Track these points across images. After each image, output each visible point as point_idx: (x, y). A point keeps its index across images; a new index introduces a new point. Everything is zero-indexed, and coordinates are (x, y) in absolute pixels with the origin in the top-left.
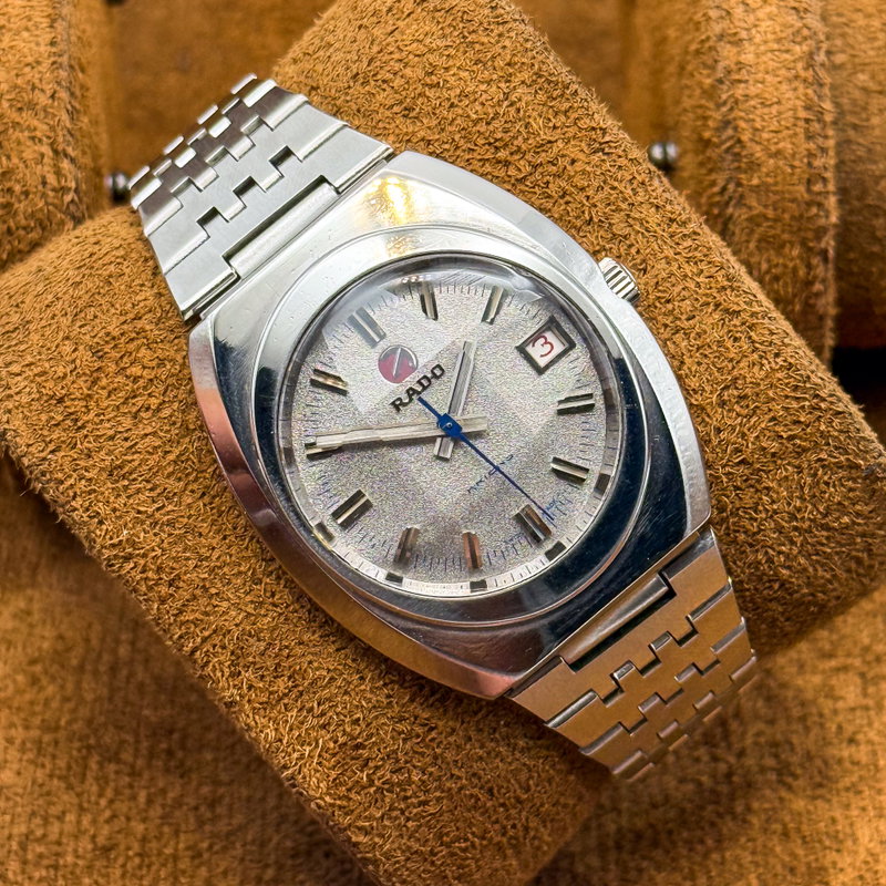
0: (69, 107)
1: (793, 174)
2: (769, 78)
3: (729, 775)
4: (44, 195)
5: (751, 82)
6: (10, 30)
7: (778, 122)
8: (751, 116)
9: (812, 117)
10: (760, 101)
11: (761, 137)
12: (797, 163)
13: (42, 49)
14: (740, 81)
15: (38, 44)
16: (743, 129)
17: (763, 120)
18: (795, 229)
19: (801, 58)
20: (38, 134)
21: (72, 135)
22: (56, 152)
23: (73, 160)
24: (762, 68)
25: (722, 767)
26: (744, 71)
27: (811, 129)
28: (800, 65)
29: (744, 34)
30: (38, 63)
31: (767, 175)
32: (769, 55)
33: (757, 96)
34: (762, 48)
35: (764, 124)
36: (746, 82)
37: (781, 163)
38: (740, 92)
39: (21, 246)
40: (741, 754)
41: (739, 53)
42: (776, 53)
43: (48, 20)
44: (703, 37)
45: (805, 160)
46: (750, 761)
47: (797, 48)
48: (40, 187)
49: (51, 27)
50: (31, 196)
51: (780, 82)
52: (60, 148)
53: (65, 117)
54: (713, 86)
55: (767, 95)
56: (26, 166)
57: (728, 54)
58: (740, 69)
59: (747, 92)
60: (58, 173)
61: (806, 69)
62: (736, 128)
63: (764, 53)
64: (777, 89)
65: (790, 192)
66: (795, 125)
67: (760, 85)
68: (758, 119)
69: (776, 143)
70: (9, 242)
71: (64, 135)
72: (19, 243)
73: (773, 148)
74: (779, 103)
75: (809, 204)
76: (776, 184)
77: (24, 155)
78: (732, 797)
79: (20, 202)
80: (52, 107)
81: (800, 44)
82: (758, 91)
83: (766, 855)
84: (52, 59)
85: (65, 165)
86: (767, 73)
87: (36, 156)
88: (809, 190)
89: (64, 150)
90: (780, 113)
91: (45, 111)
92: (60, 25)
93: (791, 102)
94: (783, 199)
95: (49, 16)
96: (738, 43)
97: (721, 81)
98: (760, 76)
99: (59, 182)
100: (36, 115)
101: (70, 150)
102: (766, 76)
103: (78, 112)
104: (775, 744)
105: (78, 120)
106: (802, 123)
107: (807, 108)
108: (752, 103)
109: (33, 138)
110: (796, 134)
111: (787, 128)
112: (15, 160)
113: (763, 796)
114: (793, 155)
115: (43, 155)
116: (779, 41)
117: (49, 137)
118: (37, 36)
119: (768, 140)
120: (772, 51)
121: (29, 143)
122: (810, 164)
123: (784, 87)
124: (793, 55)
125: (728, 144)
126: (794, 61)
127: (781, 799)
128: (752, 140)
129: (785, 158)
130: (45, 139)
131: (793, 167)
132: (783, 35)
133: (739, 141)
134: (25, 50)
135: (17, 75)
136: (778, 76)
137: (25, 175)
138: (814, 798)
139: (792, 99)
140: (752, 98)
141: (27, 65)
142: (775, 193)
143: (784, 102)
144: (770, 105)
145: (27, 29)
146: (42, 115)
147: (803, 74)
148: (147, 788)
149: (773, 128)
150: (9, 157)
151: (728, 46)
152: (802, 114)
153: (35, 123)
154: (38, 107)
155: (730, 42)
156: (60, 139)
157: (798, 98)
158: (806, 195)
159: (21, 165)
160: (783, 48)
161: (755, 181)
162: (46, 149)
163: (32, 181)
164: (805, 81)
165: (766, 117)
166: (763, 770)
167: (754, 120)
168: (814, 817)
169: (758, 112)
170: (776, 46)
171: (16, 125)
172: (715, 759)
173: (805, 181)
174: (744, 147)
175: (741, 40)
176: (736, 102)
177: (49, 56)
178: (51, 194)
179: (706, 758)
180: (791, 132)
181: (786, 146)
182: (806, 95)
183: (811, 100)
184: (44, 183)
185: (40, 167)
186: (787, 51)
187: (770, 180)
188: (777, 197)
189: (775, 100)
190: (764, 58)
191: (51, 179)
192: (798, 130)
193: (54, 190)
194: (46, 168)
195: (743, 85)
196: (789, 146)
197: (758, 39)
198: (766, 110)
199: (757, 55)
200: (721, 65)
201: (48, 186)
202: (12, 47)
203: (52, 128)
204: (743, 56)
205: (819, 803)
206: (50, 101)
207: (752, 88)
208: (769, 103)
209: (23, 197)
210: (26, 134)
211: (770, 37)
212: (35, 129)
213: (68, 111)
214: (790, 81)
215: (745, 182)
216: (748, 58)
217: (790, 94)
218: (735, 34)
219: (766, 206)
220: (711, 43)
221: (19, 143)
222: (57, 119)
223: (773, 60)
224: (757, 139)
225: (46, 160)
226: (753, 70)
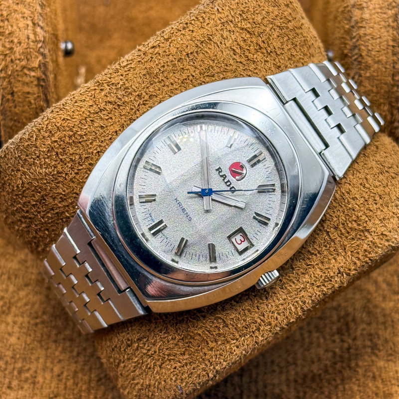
0: (40, 3)
1: (386, 72)
2: (376, 26)
3: (349, 349)
4: (28, 44)
5: (367, 28)
7: (380, 47)
8: (367, 44)
9: (396, 45)
10: (371, 36)
11: (371, 54)
12: (388, 66)
14: (362, 27)
16: (363, 50)
17: (373, 45)
18: (386, 97)
19: (391, 17)
20: (26, 15)
21: (42, 16)
22: (34, 24)
23: (42, 28)
24: (373, 21)
25: (346, 345)
26: (364, 23)
27: (395, 50)
28: (390, 20)
29: (365, 5)
31: (374, 72)
32: (376, 15)
33: (370, 34)
34: (373, 11)
35: (373, 47)
36: (365, 27)
37: (380, 66)
38: (362, 32)
39: (17, 68)
40: (355, 339)
41: (362, 14)
42: (380, 14)
44: (345, 5)
45: (392, 65)
46: (359, 343)
47: (390, 12)
48: (26, 40)
50: (22, 45)
51: (381, 28)
52: (36, 22)
53: (39, 8)
54: (349, 29)
55: (375, 34)
56: (20, 31)
57: (357, 14)
58: (362, 21)
59: (366, 32)
60: (35, 34)
61: (393, 22)
62: (359, 50)
63: (374, 14)
64: (380, 31)
65: (384, 80)
66: (387, 48)
67: (371, 29)
68: (370, 45)
69: (378, 57)
70: (12, 66)
71: (38, 16)
72: (17, 66)
73: (377, 59)
74: (380, 38)
75: (393, 86)
76: (378, 76)
77: (19, 25)
78: (350, 359)
79: (17, 47)
80: (32, 3)
81: (391, 10)
82: (370, 32)
83: (365, 387)
85: (38, 30)
86: (375, 23)
87: (24, 25)
88: (393, 79)
89: (38, 23)
90: (380, 43)
91: (29, 5)
93: (386, 37)
94: (381, 83)
96: (361, 8)
97: (353, 27)
98: (371, 25)
99: (35, 38)
100: (25, 6)
101: (40, 23)
102: (375, 25)
103: (45, 5)
104: (370, 335)
105: (45, 9)
106: (391, 48)
107: (394, 40)
108: (368, 37)
109: (24, 17)
110: (388, 53)
111: (384, 50)
112: (15, 27)
113: (364, 359)
114: (386, 63)
115: (28, 25)
116: (381, 8)
117: (31, 17)
119: (375, 55)
120: (378, 13)
121: (22, 19)
122: (394, 67)
123: (383, 30)
124: (387, 15)
125: (356, 57)
126: (388, 18)
127: (372, 361)
128: (367, 55)
129: (382, 64)
130: (29, 18)
131: (386, 68)
132: (383, 5)
133: (361, 55)
136: (380, 25)
137: (19, 34)
138: (388, 361)
139: (387, 36)
140: (367, 35)
142: (377, 80)
143: (382, 37)
144: (376, 39)
146: (28, 6)
147: (392, 24)
148: (78, 347)
149: (377, 50)
150: (12, 26)
151: (357, 10)
152: (391, 43)
153: (25, 10)
154: (26, 3)
155: (358, 9)
156: (36, 18)
157: (389, 36)
158: (392, 82)
159: (18, 30)
160: (383, 12)
161: (368, 75)
162: (29, 23)
163: (23, 38)
164: (393, 27)
165: (374, 44)
166: (364, 347)
167: (368, 46)
168: (388, 369)
169: (370, 42)
170: (380, 11)
171: (15, 11)
172: (342, 341)
173: (391, 75)
174: (363, 58)
175: (363, 8)
176: (360, 37)
178: (32, 43)
179: (338, 340)
180: (385, 52)
181: (383, 58)
182: (393, 34)
183: (395, 37)
184: (28, 38)
185: (26, 31)
186: (385, 13)
187: (375, 74)
188: (378, 82)
189: (378, 36)
190: (374, 16)
191: (32, 37)
192: (389, 51)
193: (33, 42)
194: (29, 31)
195: (363, 29)
196: (385, 58)
197: (371, 7)
198: (374, 41)
199: (371, 15)
200: (354, 19)
201: (30, 40)
203: (32, 13)
204: (364, 15)
205: (390, 363)
207: (368, 31)
208: (375, 38)
209: (18, 45)
210: (20, 15)
211: (377, 6)
212: (24, 13)
213: (40, 4)
214: (385, 27)
215: (363, 75)
216: (366, 16)
217: (386, 34)
218: (360, 5)
219: (373, 86)
220: (349, 8)
221: (17, 20)
222: (35, 8)
223: (378, 17)
224: (369, 55)
225: (29, 28)
226: (368, 22)
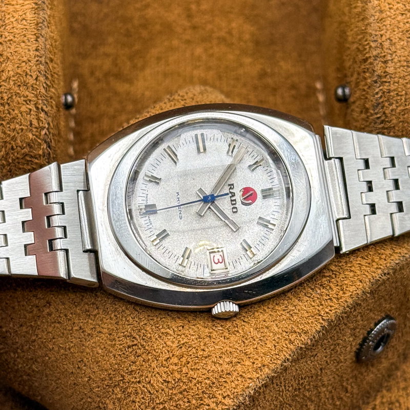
2: (401, 81)
4: (31, 131)
6: (15, 42)
10: (396, 93)
13: (31, 53)
14: (386, 82)
15: (29, 50)
20: (29, 99)
21: (46, 99)
22: (37, 108)
23: (46, 113)
24: (398, 75)
26: (388, 76)
29: (389, 57)
30: (29, 61)
32: (402, 68)
33: (394, 90)
34: (398, 64)
36: (389, 82)
37: (405, 125)
38: (386, 87)
39: (18, 156)
41: (386, 67)
42: (405, 67)
43: (35, 37)
48: (29, 127)
49: (36, 40)
50: (24, 131)
51: (407, 83)
52: (40, 106)
53: (43, 91)
54: (371, 84)
55: (400, 90)
56: (22, 116)
58: (386, 76)
59: (390, 88)
60: (38, 119)
62: (383, 107)
63: (399, 67)
64: (405, 87)
67: (396, 84)
68: (394, 102)
69: (403, 115)
70: (12, 153)
71: (42, 99)
72: (17, 154)
73: (401, 117)
79: (18, 134)
80: (36, 85)
82: (395, 87)
84: (37, 58)
85: (42, 115)
86: (400, 78)
87: (27, 110)
89: (42, 107)
90: (406, 99)
91: (32, 86)
92: (41, 40)
95: (35, 34)
96: (385, 61)
97: (376, 82)
98: (396, 79)
99: (39, 124)
100: (27, 89)
101: (45, 108)
103: (49, 87)
105: (49, 91)
108: (392, 94)
109: (26, 101)
112: (17, 112)
115: (30, 110)
117: (34, 100)
118: (29, 46)
121: (24, 103)
123: (409, 86)
133: (385, 114)
134: (23, 53)
135: (18, 67)
136: (405, 80)
137: (21, 120)
140: (392, 91)
141: (24, 62)
143: (408, 94)
145: (24, 42)
146: (31, 89)
150: (13, 111)
153: (27, 93)
154: (29, 85)
156: (40, 102)
159: (20, 115)
162: (32, 107)
163: (25, 123)
170: (405, 64)
171: (17, 94)
175: (387, 60)
176: (384, 93)
177: (35, 57)
178: (35, 130)
184: (31, 124)
185: (29, 116)
190: (399, 70)
191: (35, 122)
193: (36, 128)
194: (32, 116)
195: (387, 84)
197: (396, 60)
198: (399, 98)
199: (396, 69)
200: (376, 73)
201: (33, 126)
202: (15, 52)
203: (36, 96)
204: (388, 69)
206: (35, 81)
207: (392, 86)
208: (400, 94)
209: (20, 131)
210: (22, 98)
211: (403, 59)
212: (27, 96)
213: (44, 87)
216: (391, 69)
218: (384, 57)
220: (371, 60)
221: (19, 103)
222: (38, 91)
223: (404, 71)
225: (32, 112)
226: (393, 76)
